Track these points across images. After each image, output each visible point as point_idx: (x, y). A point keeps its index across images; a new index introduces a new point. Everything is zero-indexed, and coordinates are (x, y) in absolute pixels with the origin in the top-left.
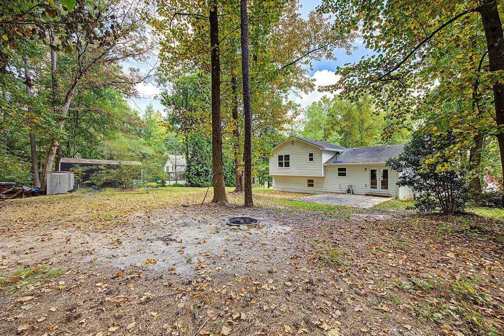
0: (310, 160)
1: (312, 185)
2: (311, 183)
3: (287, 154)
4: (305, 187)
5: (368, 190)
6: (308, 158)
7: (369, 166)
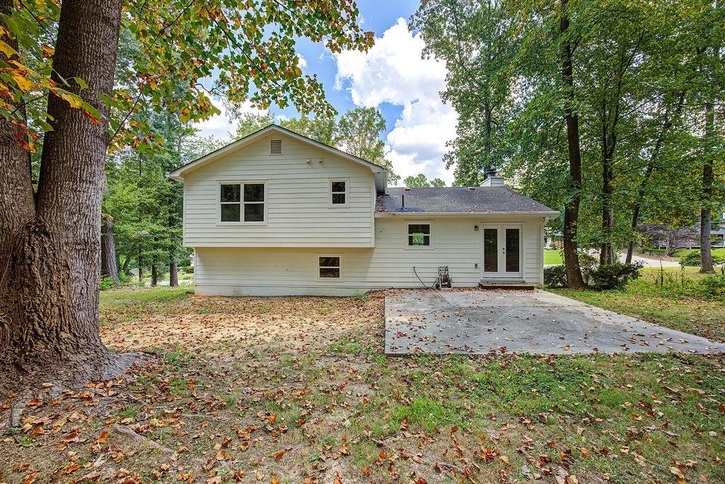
0: (334, 202)
1: (335, 273)
2: (329, 266)
3: (254, 179)
4: (311, 280)
5: (482, 275)
6: (329, 193)
7: (485, 220)
